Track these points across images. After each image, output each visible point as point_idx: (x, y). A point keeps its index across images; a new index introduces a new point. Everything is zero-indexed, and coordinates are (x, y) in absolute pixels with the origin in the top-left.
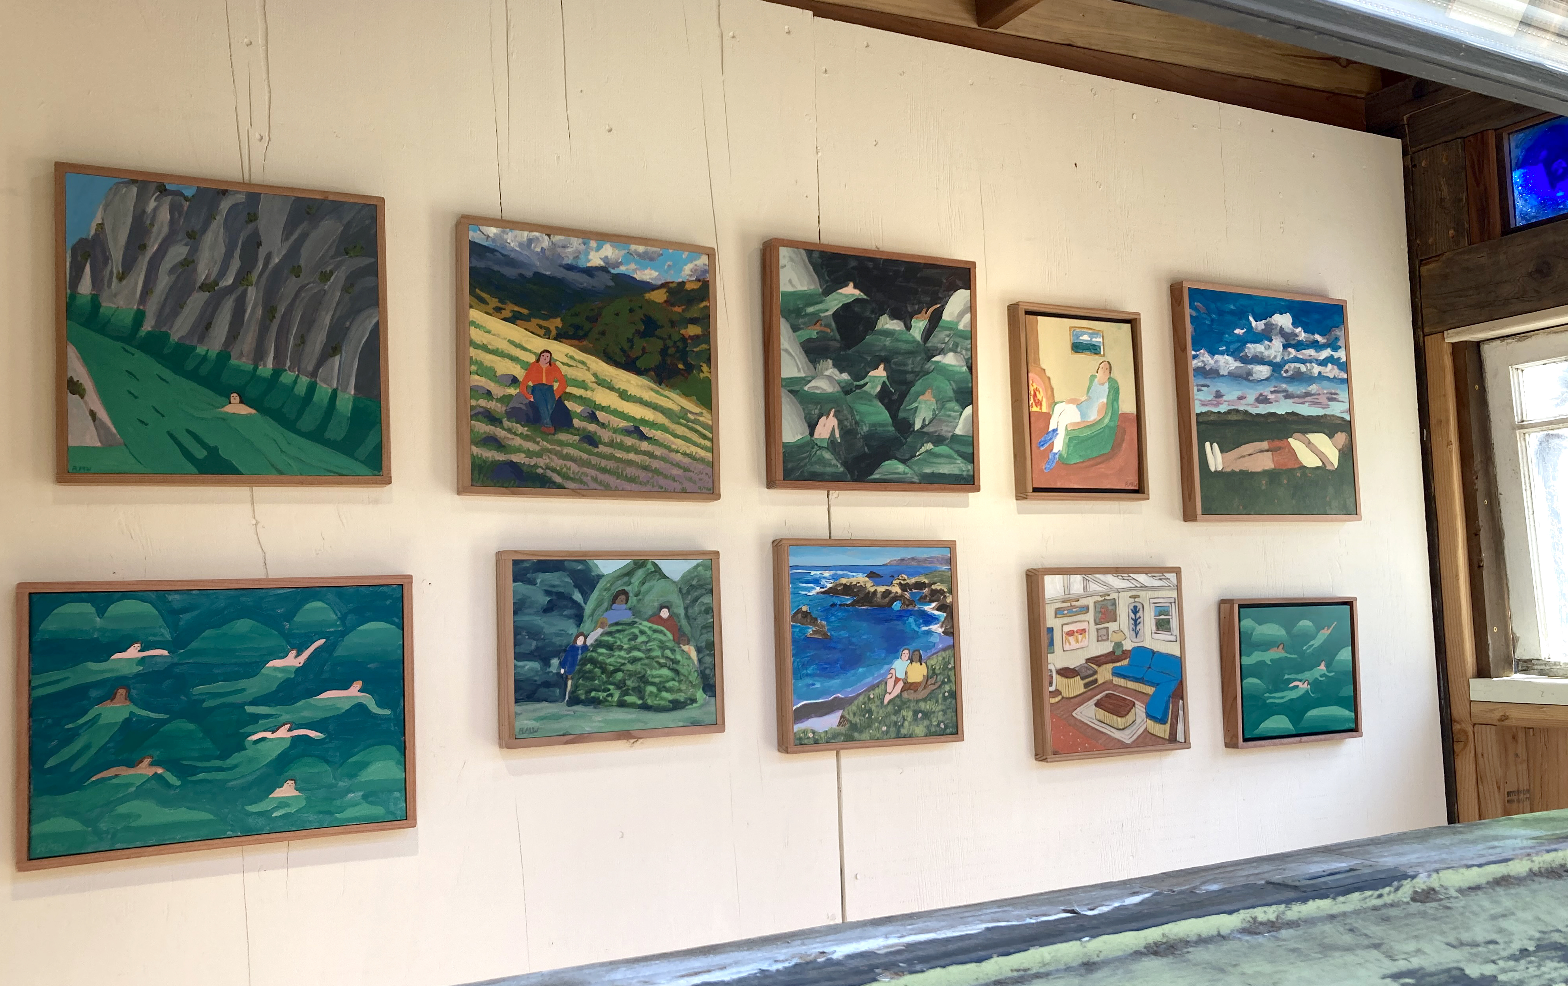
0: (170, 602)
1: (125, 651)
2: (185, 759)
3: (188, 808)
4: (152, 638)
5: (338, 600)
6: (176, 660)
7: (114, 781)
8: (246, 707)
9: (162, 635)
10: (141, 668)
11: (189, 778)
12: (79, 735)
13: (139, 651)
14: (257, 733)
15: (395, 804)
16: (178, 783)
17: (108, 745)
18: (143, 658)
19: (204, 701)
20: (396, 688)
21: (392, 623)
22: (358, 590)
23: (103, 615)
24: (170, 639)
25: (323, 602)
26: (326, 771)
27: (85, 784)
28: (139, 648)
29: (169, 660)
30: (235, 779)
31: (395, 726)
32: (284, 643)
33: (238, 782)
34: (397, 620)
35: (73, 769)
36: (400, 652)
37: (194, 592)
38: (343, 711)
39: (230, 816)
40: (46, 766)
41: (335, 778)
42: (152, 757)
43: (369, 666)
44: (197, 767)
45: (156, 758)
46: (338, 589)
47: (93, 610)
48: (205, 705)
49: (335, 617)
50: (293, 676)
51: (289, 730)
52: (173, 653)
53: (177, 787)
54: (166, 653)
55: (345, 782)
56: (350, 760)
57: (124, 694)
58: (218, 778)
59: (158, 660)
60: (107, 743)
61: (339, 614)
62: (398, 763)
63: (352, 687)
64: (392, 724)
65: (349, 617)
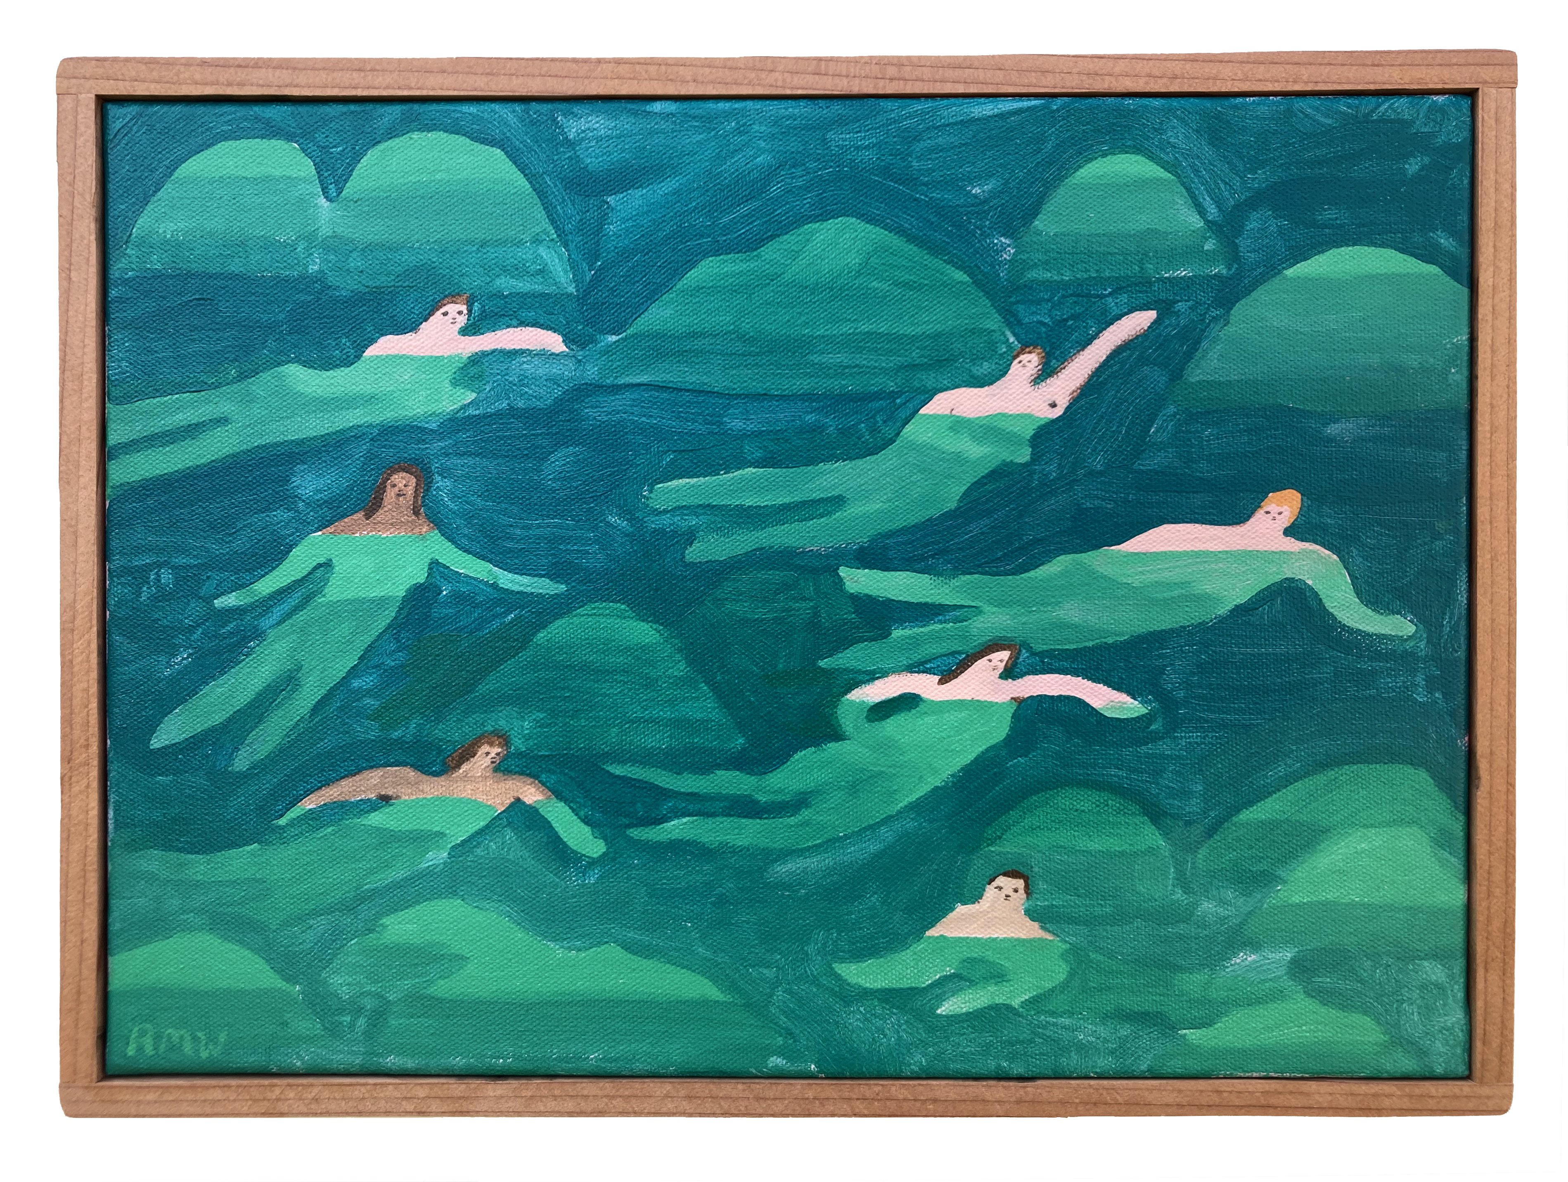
0: (570, 144)
1: (413, 327)
2: (619, 757)
3: (628, 947)
4: (506, 284)
5: (1208, 151)
6: (592, 372)
7: (375, 819)
8: (843, 572)
9: (543, 272)
10: (471, 396)
11: (635, 833)
12: (259, 635)
13: (465, 331)
14: (884, 674)
15: (1428, 1011)
16: (594, 847)
17: (356, 683)
18: (477, 359)
19: (690, 537)
20: (1440, 526)
21: (1428, 255)
22: (1289, 113)
23: (340, 191)
24: (572, 289)
25: (1151, 157)
26: (1151, 851)
27: (282, 822)
28: (462, 320)
29: (567, 370)
30: (801, 852)
31: (1430, 690)
32: (993, 322)
33: (813, 863)
34: (1445, 242)
35: (241, 762)
36: (1458, 376)
37: (657, 107)
38: (1223, 610)
39: (779, 993)
40: (156, 743)
41: (1183, 882)
42: (504, 739)
43: (1333, 429)
44: (665, 794)
45: (518, 744)
46: (1207, 103)
47: (307, 168)
48: (695, 553)
49: (1196, 222)
50: (1024, 455)
51: (1010, 673)
52: (583, 346)
53: (593, 863)
54: (554, 342)
55: (1222, 902)
56: (1246, 815)
57: (410, 491)
58: (741, 841)
59: (529, 367)
60: (353, 672)
61: (1212, 211)
62: (1441, 840)
63: (1260, 514)
64: (1420, 679)
65: (1253, 224)
